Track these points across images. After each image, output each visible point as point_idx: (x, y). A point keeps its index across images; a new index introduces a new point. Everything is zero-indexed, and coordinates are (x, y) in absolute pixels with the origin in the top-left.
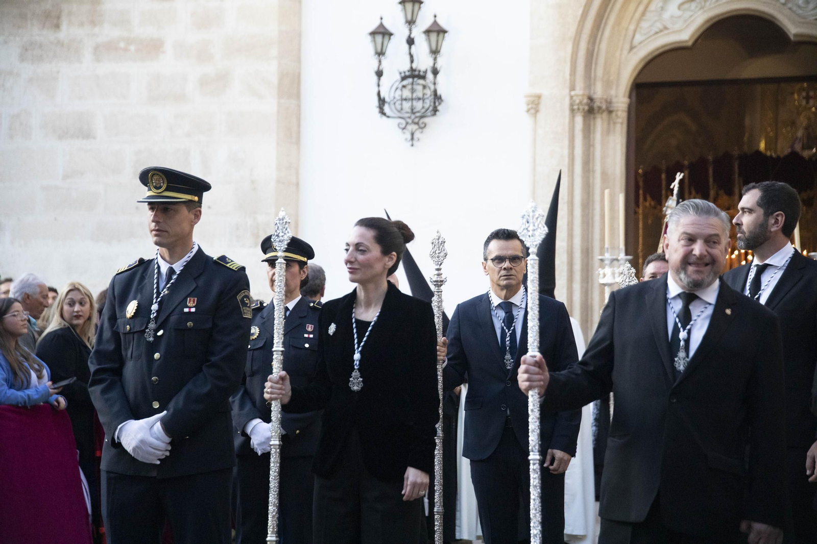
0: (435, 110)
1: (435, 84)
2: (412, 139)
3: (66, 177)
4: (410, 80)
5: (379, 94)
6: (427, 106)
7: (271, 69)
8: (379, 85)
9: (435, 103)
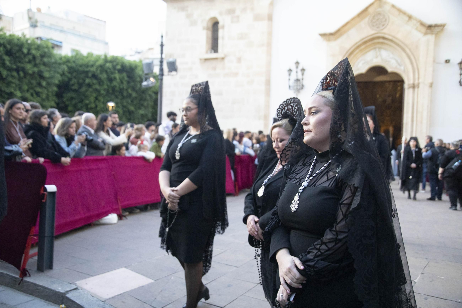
1: (302, 82)
4: (296, 81)
7: (264, 79)
8: (289, 82)
9: (302, 87)
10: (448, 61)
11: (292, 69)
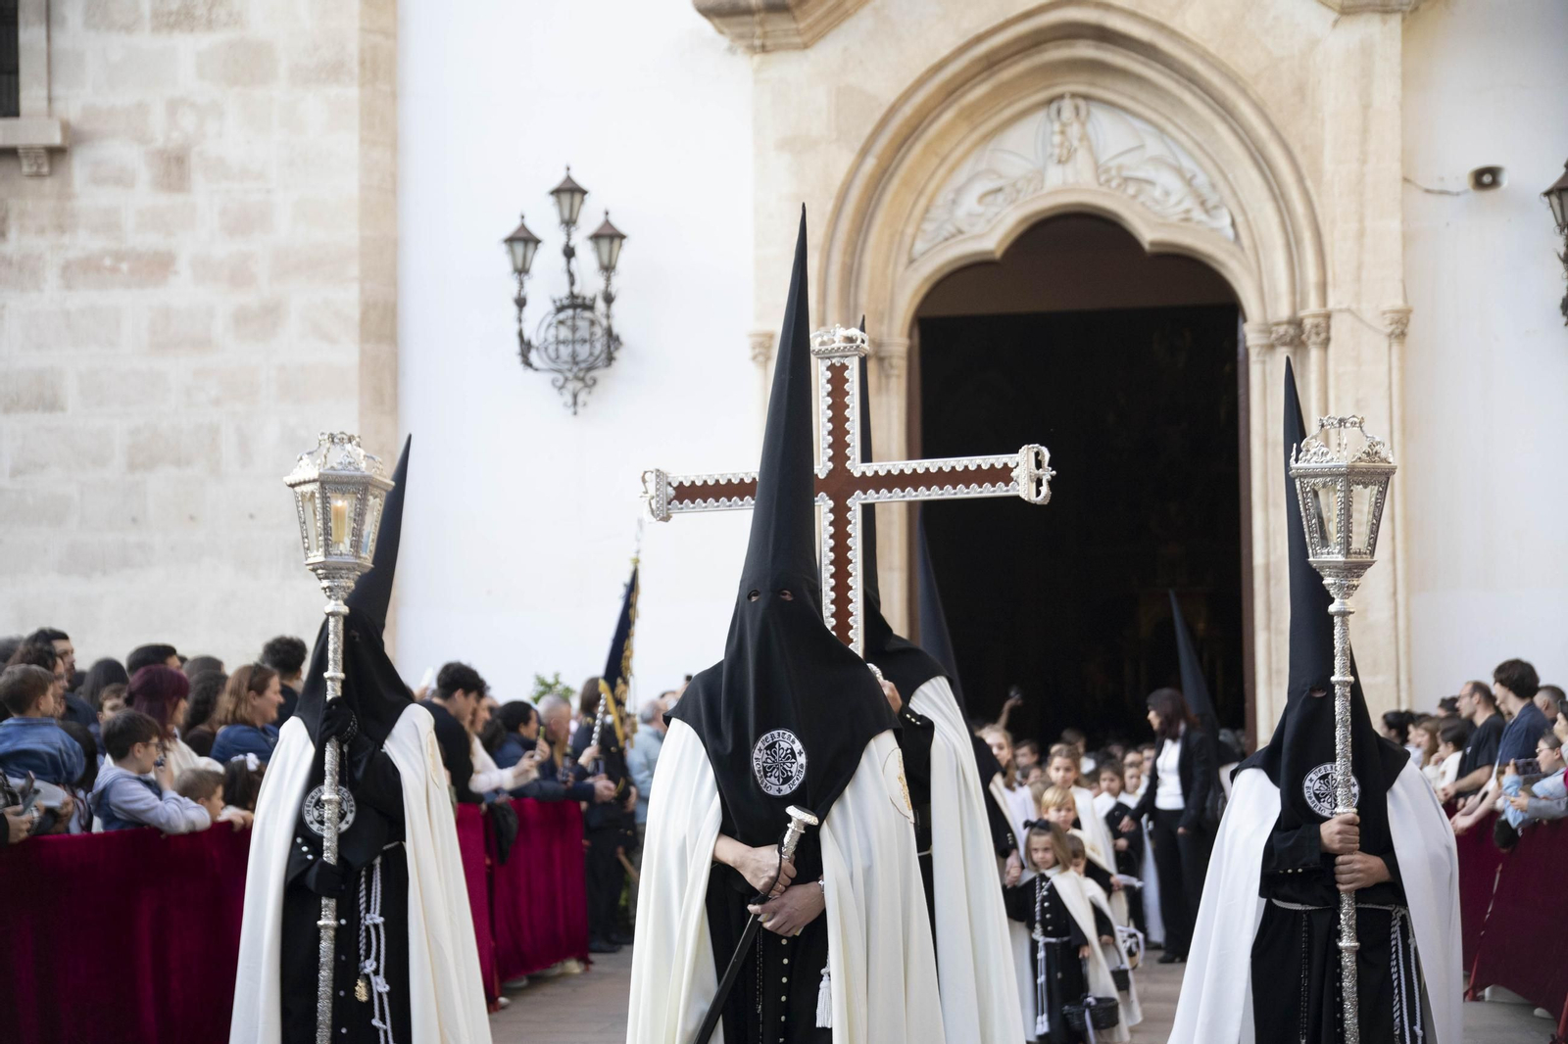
0: (610, 359)
1: (608, 317)
2: (575, 403)
3: (16, 472)
4: (570, 312)
5: (521, 335)
6: (597, 352)
7: (348, 298)
8: (520, 320)
9: (609, 347)
10: (1487, 179)
11: (536, 229)
